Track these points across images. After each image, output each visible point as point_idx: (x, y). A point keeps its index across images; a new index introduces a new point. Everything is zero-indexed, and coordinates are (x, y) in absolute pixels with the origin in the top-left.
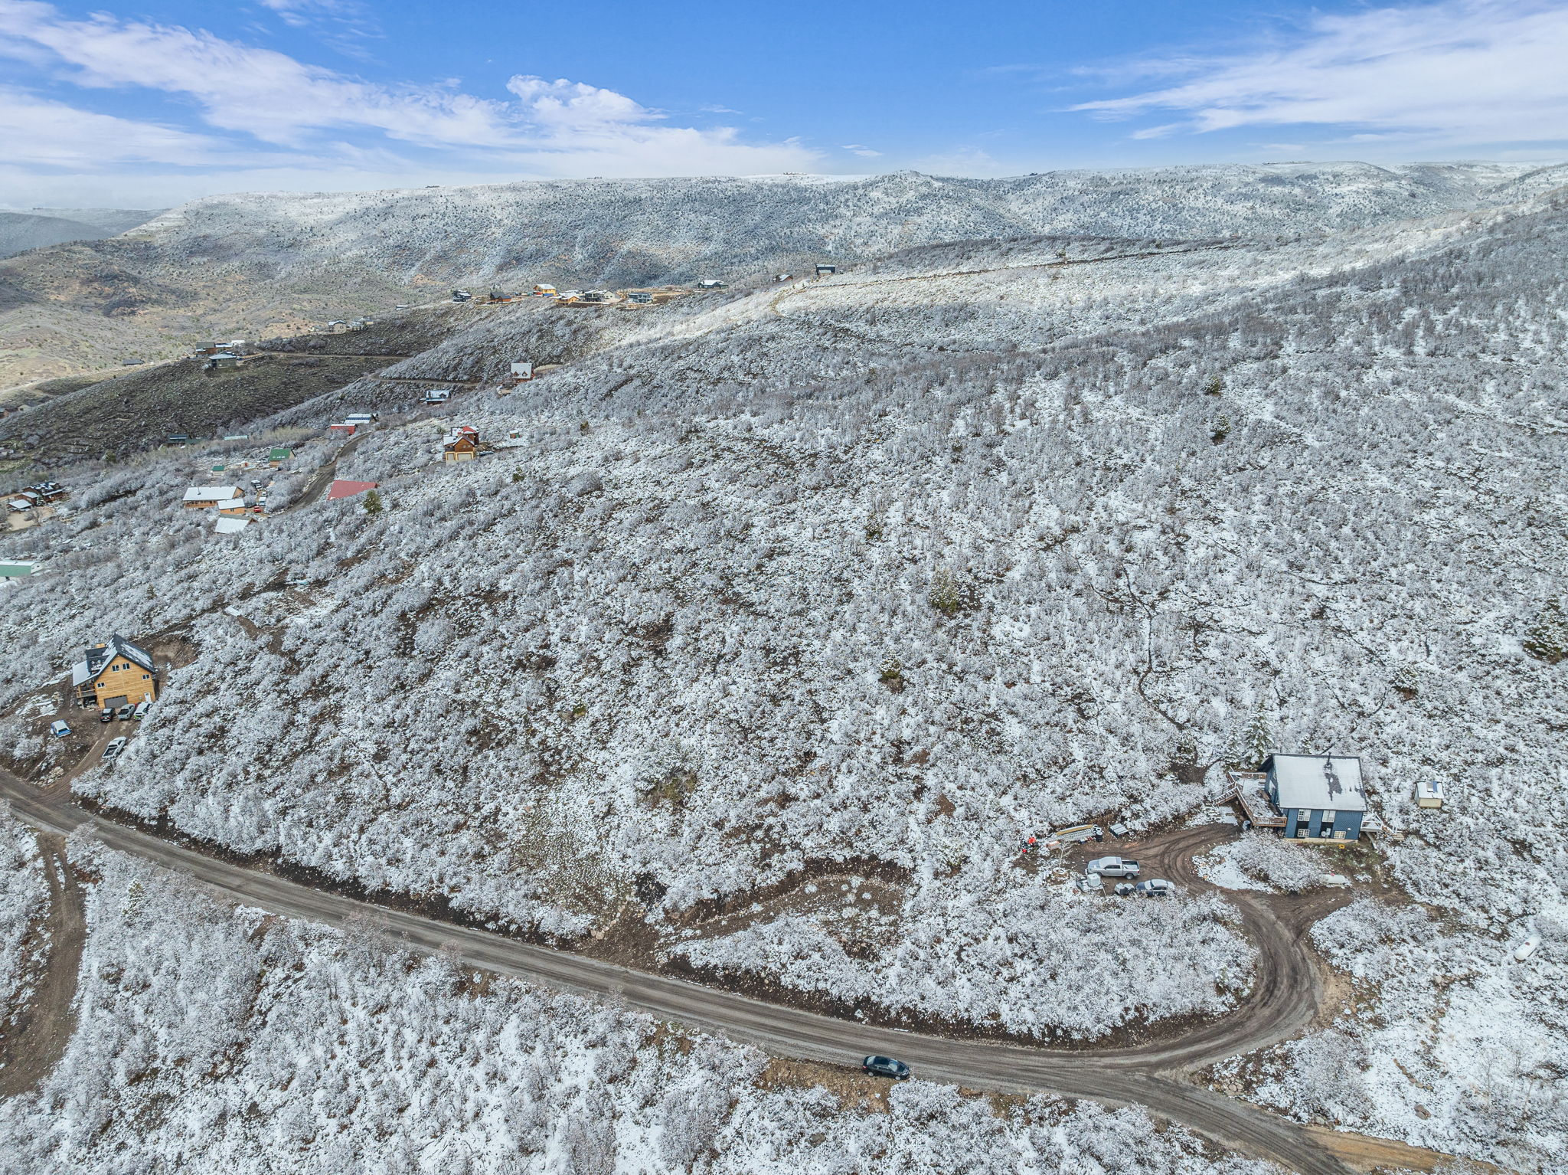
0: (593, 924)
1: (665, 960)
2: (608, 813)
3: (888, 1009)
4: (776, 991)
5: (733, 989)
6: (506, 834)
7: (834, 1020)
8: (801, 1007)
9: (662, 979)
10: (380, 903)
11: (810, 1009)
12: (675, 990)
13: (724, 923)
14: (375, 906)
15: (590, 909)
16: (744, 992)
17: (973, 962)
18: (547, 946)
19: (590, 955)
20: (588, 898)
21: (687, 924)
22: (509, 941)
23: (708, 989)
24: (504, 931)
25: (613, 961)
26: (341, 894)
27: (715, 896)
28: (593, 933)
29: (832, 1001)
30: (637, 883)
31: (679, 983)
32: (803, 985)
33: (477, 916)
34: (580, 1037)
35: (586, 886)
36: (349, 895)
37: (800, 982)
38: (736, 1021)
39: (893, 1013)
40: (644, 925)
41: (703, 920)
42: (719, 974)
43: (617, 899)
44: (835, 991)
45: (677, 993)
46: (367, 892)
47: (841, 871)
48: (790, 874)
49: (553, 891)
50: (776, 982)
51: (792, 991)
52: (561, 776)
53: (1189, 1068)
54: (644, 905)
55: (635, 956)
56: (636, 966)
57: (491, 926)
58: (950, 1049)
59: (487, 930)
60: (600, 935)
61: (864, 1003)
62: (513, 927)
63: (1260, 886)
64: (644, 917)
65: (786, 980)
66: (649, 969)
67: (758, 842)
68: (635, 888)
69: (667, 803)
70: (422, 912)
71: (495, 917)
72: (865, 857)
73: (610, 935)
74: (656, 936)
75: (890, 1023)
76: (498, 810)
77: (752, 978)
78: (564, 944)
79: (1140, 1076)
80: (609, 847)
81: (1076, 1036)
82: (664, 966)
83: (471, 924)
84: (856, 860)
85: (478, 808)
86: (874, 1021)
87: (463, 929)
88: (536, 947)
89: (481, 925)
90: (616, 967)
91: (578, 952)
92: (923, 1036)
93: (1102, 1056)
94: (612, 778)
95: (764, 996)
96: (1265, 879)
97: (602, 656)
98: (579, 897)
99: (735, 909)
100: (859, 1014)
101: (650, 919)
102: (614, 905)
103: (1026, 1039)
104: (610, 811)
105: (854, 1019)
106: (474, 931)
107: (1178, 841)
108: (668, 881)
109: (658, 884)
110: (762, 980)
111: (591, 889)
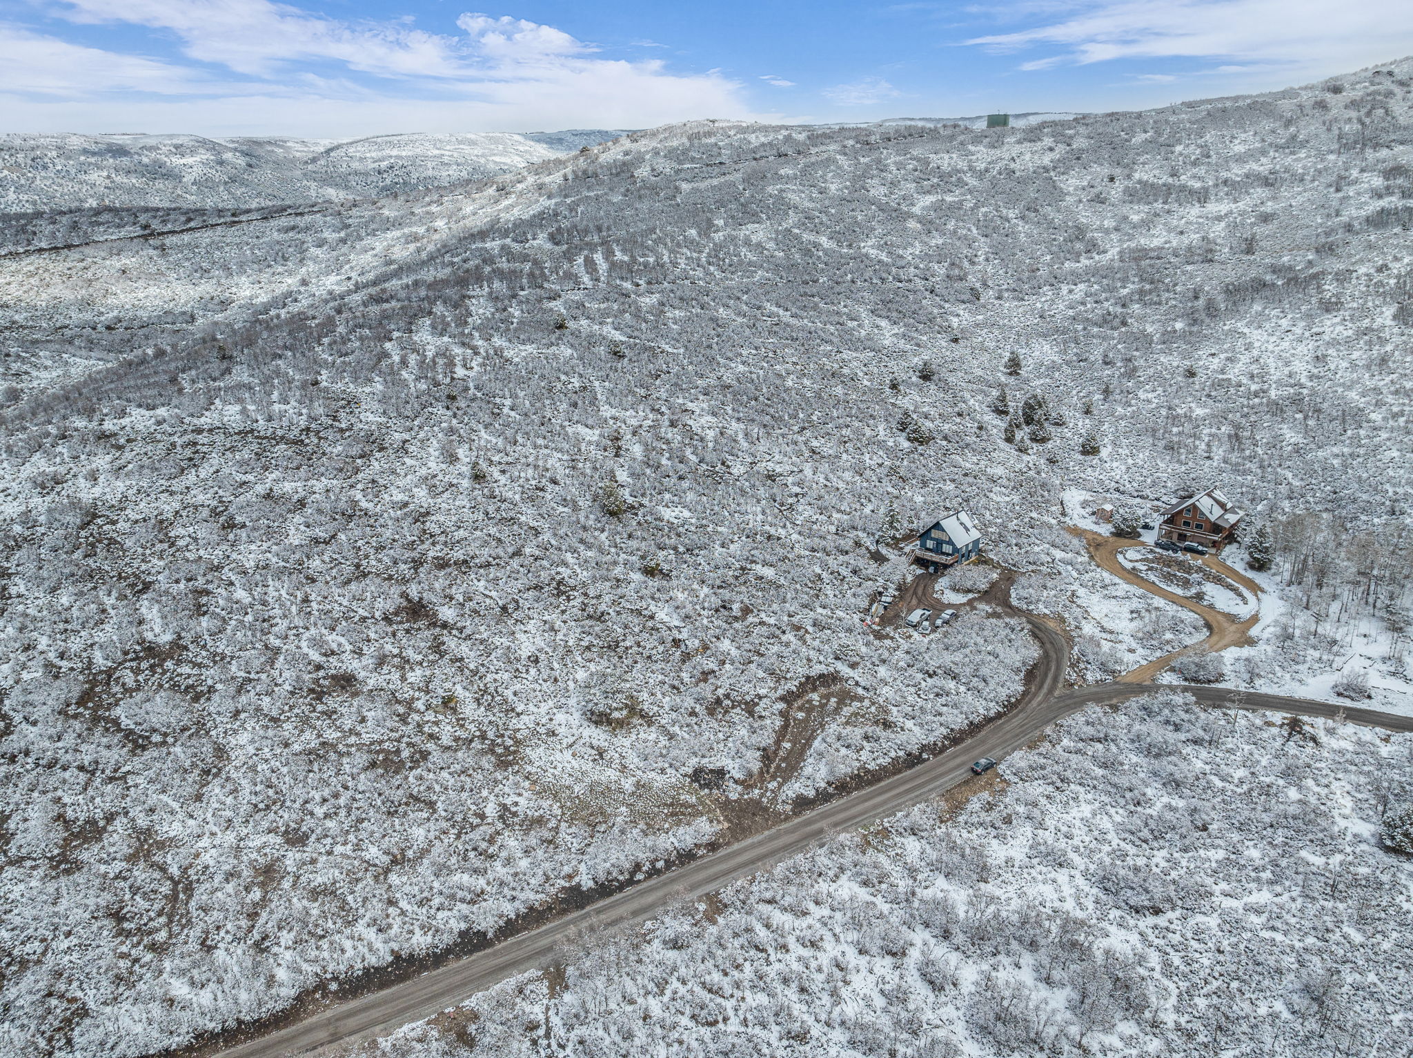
0: (711, 821)
1: (789, 808)
2: (601, 755)
3: (935, 744)
4: (873, 776)
5: (849, 793)
6: (542, 816)
7: (918, 768)
8: (894, 774)
9: (803, 818)
10: (512, 935)
11: (900, 771)
13: (784, 765)
14: (511, 940)
15: (693, 816)
16: (856, 789)
17: (932, 696)
18: (701, 857)
19: (738, 841)
20: (679, 813)
21: (762, 781)
22: (668, 875)
23: (835, 803)
24: (654, 872)
25: (758, 831)
26: (458, 957)
27: (761, 753)
29: (905, 760)
30: (694, 781)
31: (816, 812)
32: (884, 761)
33: (621, 878)
34: (820, 880)
35: (666, 805)
36: (471, 952)
37: (878, 762)
38: (885, 802)
39: (940, 744)
40: (735, 801)
41: (768, 773)
42: (831, 790)
43: (697, 798)
44: (901, 753)
45: (830, 816)
46: (490, 935)
47: (801, 695)
48: (781, 713)
50: (868, 771)
51: (880, 769)
52: (515, 752)
53: (1060, 685)
54: (717, 791)
55: (766, 819)
56: (776, 823)
57: (639, 876)
58: (983, 742)
59: (639, 881)
60: (725, 825)
61: (923, 748)
62: (660, 864)
63: (971, 596)
64: (728, 797)
65: (872, 766)
66: (786, 819)
67: (734, 708)
68: (697, 784)
69: (636, 721)
70: (564, 912)
71: (638, 867)
72: (803, 680)
73: (729, 820)
74: (758, 803)
75: (942, 751)
76: (505, 807)
77: (852, 778)
78: (713, 846)
79: (1053, 700)
80: (640, 773)
81: (1013, 700)
82: (792, 811)
83: (622, 887)
84: (800, 683)
85: (482, 816)
86: (935, 755)
87: (618, 896)
88: (693, 864)
89: (631, 882)
90: (766, 833)
91: (728, 844)
92: (963, 745)
93: (1030, 701)
94: (562, 731)
95: (870, 783)
96: (969, 591)
97: (396, 651)
98: (674, 814)
99: (776, 754)
100: (925, 756)
101: (733, 796)
102: (702, 803)
103: (999, 715)
104: (599, 751)
105: (926, 760)
106: (629, 890)
107: (915, 593)
108: (719, 764)
109: (711, 771)
110: (858, 775)
111: (672, 804)
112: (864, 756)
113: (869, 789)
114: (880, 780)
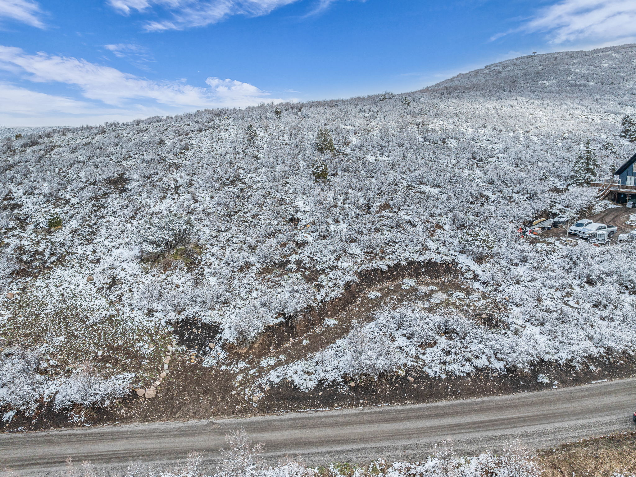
0: (136, 382)
1: (258, 396)
3: (569, 364)
4: (430, 386)
5: (373, 402)
7: (520, 395)
8: (473, 394)
9: (269, 417)
11: (485, 392)
12: (295, 425)
13: (305, 342)
15: (124, 368)
16: (390, 400)
19: (145, 418)
21: (263, 353)
22: (5, 435)
23: (339, 411)
25: (185, 416)
27: (281, 319)
28: (140, 392)
29: (501, 376)
30: (175, 332)
31: (294, 415)
35: (110, 347)
37: (449, 368)
39: (579, 367)
40: (205, 369)
41: (278, 345)
42: (343, 389)
43: (157, 351)
44: (499, 365)
45: (305, 427)
47: (389, 279)
48: (348, 286)
49: (65, 362)
50: (422, 377)
51: (449, 379)
52: (47, 268)
54: (193, 352)
55: (213, 403)
56: (222, 413)
60: (151, 392)
62: (9, 415)
64: (200, 362)
65: (434, 371)
66: (241, 412)
67: (296, 272)
68: (174, 338)
73: (166, 388)
74: (228, 376)
75: (581, 378)
77: (390, 381)
78: (100, 414)
80: (127, 309)
82: (261, 402)
84: (397, 266)
86: (564, 383)
88: (57, 432)
90: (193, 422)
91: (124, 420)
94: (108, 260)
95: (418, 397)
98: (105, 360)
99: (308, 328)
100: (543, 380)
101: (208, 362)
102: (156, 358)
104: (114, 281)
105: (541, 386)
108: (216, 319)
109: (205, 325)
110: (404, 380)
111: (118, 348)
112: (430, 354)
113: (410, 406)
114: (439, 396)
